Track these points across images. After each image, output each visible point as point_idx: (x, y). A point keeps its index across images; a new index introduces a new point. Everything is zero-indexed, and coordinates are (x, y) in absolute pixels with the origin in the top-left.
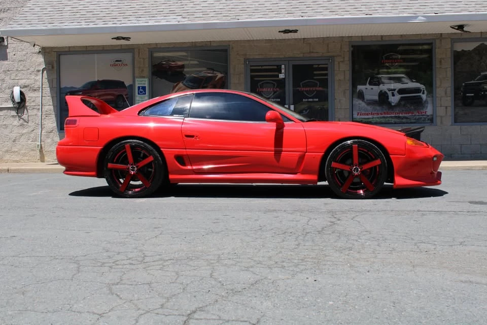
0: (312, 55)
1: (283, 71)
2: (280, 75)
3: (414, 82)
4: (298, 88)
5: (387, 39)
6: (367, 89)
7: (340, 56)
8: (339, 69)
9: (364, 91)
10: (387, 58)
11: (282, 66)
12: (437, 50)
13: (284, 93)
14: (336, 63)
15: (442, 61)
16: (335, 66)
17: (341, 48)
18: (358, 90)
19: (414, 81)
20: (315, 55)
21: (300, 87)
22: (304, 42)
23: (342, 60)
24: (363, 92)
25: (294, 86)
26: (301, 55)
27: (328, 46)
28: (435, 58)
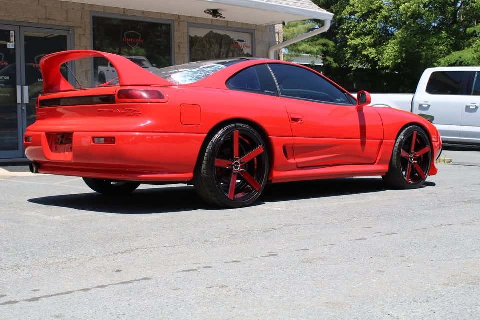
0: (49, 22)
1: (12, 39)
2: (8, 44)
3: (155, 67)
4: (32, 64)
5: (129, 14)
6: (108, 71)
7: (81, 27)
8: (80, 44)
9: (106, 74)
10: (128, 36)
11: (11, 32)
12: (175, 33)
13: (15, 68)
14: (77, 36)
15: (181, 46)
16: (76, 39)
17: (82, 18)
18: (99, 72)
19: (154, 65)
20: (53, 23)
21: (35, 63)
22: (39, 4)
23: (83, 33)
24: (104, 75)
25: (27, 61)
26: (35, 21)
27: (67, 12)
28: (174, 42)
